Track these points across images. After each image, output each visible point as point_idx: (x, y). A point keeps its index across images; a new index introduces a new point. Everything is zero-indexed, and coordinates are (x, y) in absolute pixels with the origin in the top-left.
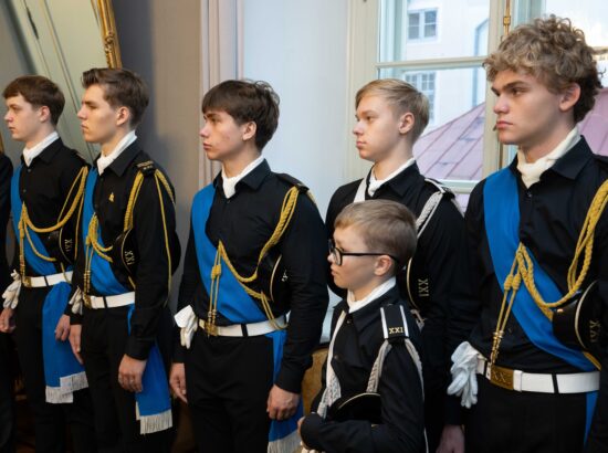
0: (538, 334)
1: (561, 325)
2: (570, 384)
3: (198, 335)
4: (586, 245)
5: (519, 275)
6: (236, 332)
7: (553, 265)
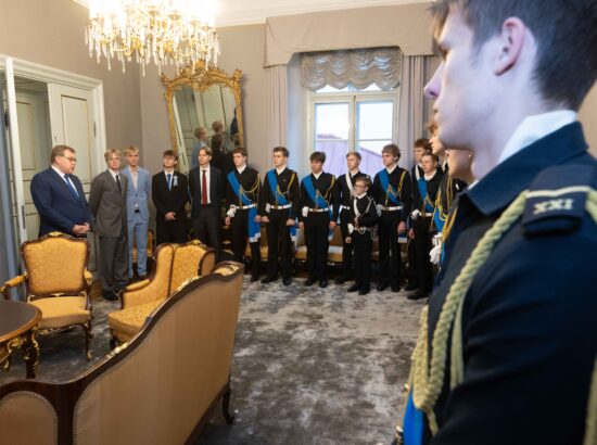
0: (393, 199)
1: (398, 198)
2: (399, 208)
3: (309, 213)
4: (401, 184)
5: (389, 190)
6: (321, 210)
7: (395, 187)
